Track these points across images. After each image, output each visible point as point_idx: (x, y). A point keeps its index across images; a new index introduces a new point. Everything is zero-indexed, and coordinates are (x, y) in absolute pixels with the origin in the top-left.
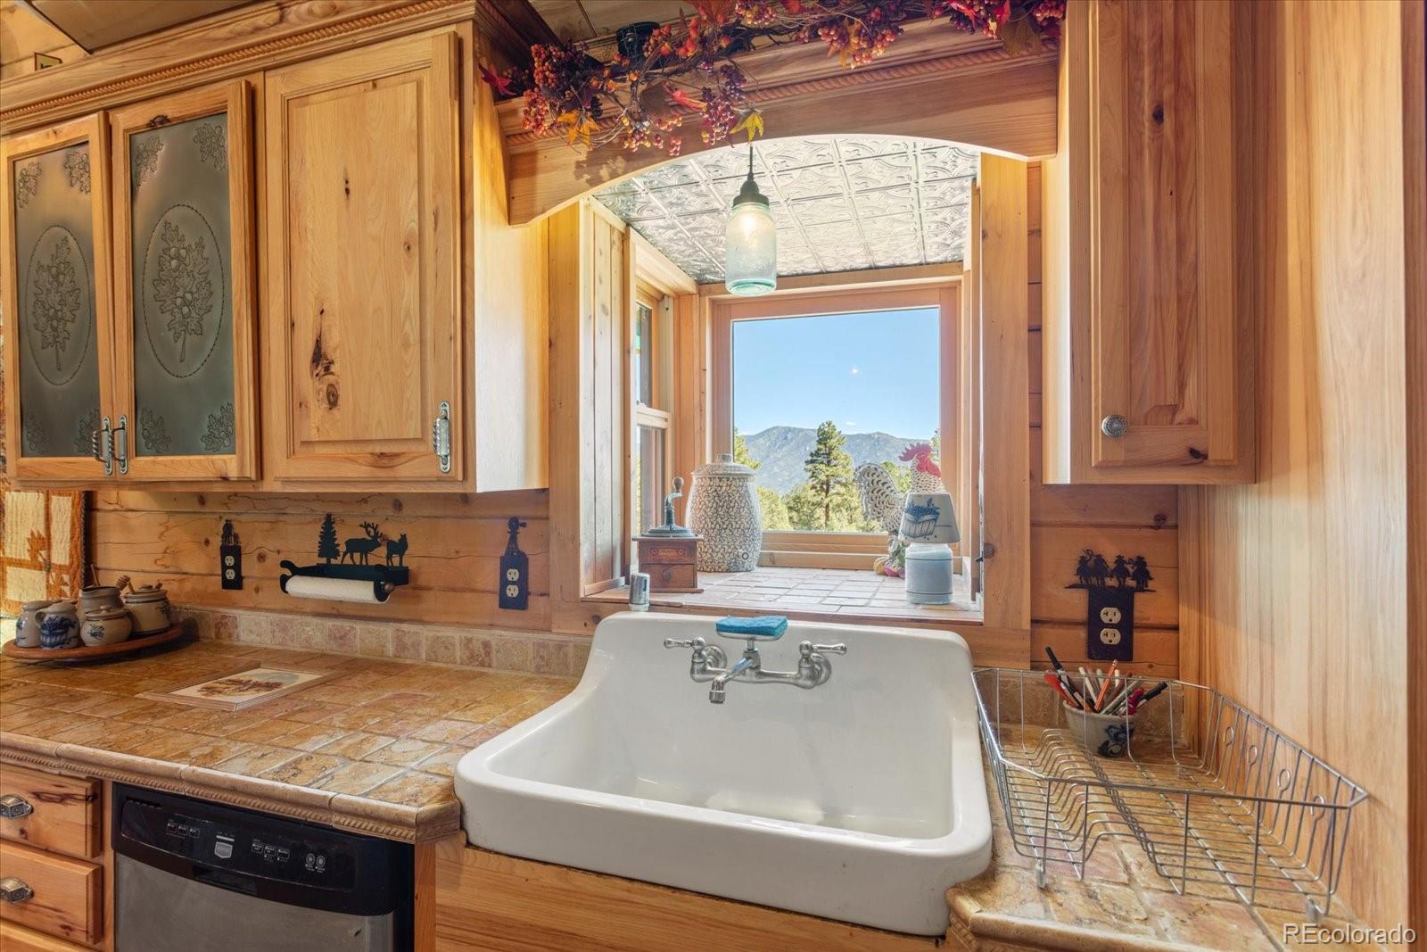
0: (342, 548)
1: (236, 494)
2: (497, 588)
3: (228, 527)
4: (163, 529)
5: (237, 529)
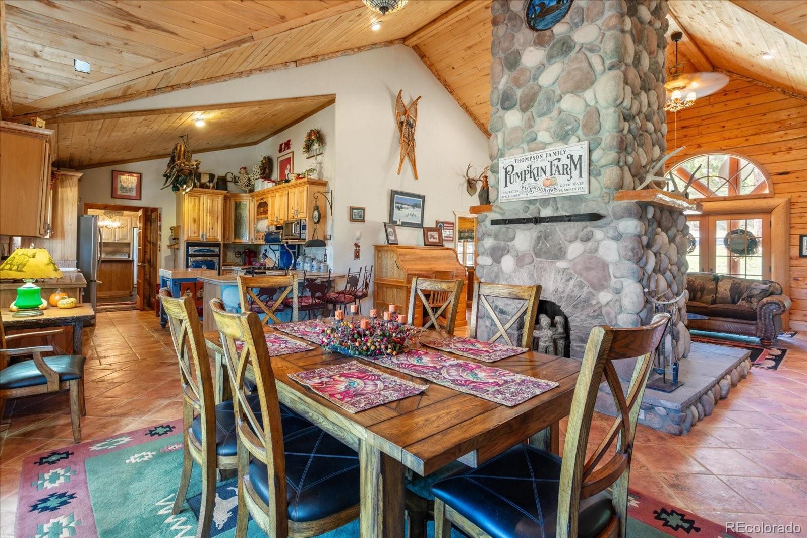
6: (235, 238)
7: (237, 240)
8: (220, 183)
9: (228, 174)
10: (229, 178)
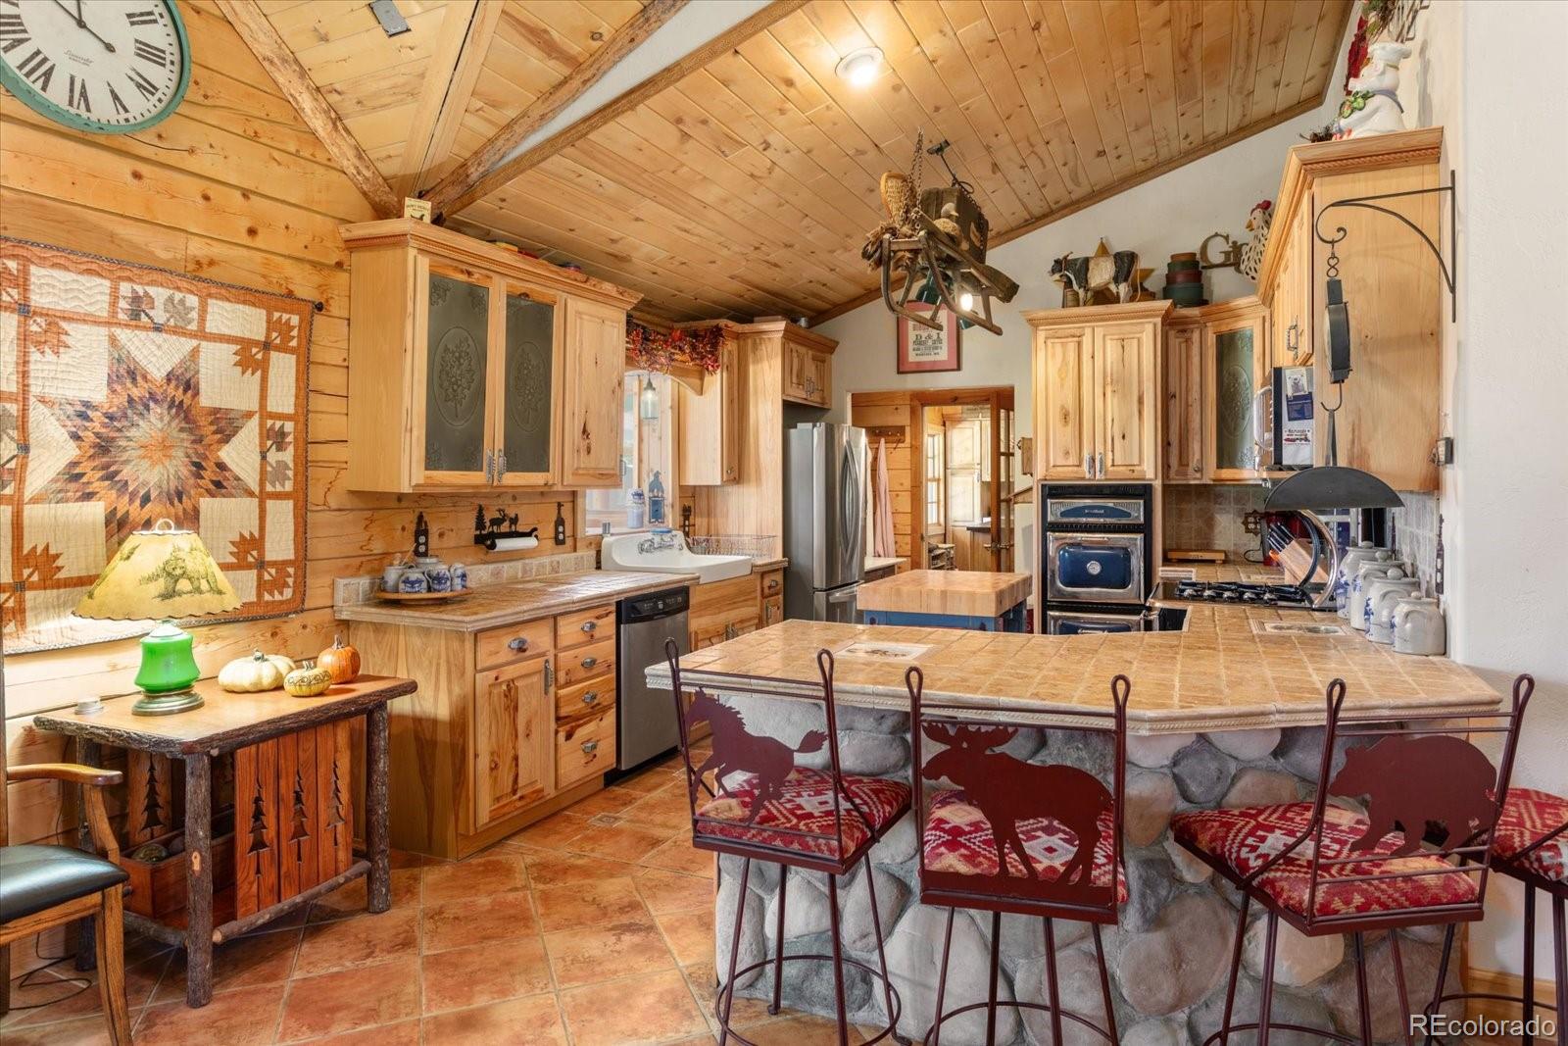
0: (488, 524)
1: (424, 494)
2: (553, 535)
3: (421, 517)
4: (368, 522)
5: (426, 518)
6: (1220, 466)
7: (1227, 474)
8: (1180, 278)
9: (1211, 244)
10: (1215, 255)
